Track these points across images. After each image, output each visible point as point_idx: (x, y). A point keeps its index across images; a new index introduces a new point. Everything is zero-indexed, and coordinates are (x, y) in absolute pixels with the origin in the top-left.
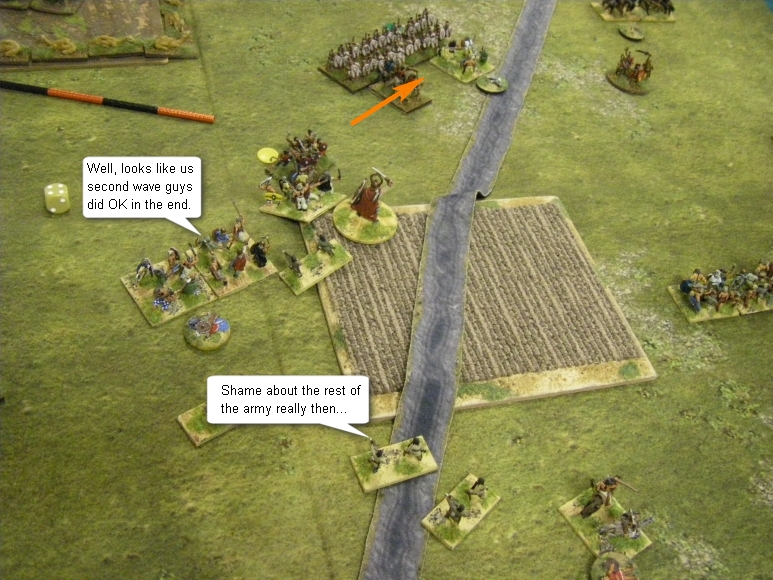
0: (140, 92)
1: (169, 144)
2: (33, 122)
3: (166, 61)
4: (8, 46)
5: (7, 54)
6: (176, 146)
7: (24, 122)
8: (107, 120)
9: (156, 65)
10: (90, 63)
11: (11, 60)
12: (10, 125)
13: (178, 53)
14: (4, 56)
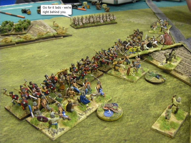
0: (58, 44)
1: (76, 52)
2: (22, 56)
3: (62, 37)
6: (79, 52)
7: (19, 56)
8: (49, 51)
9: (59, 39)
10: (36, 41)
11: (8, 44)
12: (14, 58)
13: (65, 35)
14: (6, 43)
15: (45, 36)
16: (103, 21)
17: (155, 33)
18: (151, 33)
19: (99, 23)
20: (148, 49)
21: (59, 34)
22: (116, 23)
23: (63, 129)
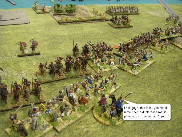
0: (104, 26)
2: (83, 31)
4: (67, 18)
5: (67, 20)
7: (81, 31)
8: (101, 30)
9: (103, 22)
10: (87, 22)
11: (68, 21)
12: (78, 32)
13: (107, 19)
14: (67, 21)
15: (93, 19)
16: (129, 11)
17: (169, 25)
18: (167, 24)
19: (127, 13)
20: (172, 35)
21: (102, 18)
22: (139, 14)
23: (138, 71)
